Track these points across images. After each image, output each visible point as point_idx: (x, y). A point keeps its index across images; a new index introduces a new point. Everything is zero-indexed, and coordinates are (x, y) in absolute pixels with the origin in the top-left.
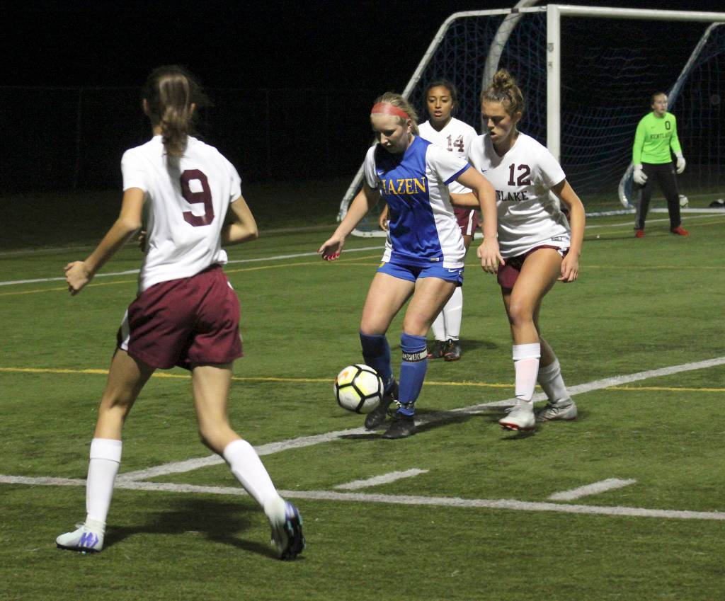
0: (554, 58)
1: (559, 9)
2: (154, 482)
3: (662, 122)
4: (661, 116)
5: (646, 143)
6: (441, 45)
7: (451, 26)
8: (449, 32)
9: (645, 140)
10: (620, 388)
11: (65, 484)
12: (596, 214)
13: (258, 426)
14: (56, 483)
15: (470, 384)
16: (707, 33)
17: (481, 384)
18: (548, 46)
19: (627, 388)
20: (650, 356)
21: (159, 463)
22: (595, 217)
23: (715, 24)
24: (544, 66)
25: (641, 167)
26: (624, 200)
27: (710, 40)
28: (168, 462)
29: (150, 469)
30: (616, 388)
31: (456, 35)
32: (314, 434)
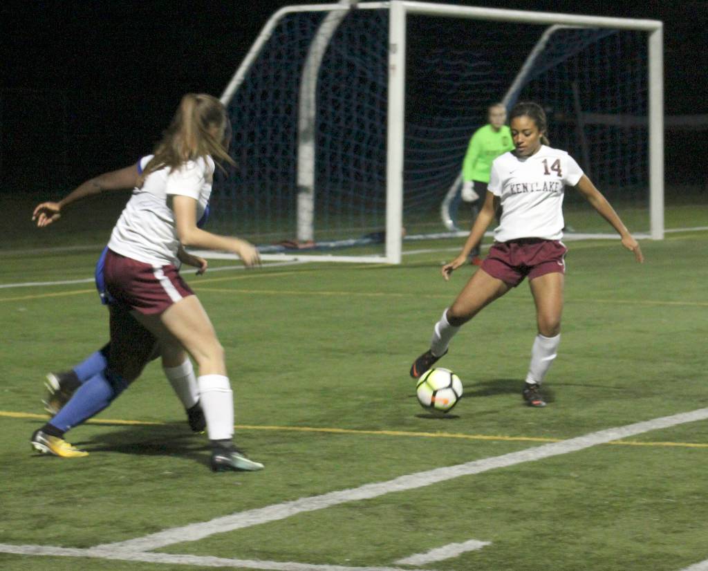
0: (397, 60)
1: (404, 6)
2: (170, 553)
3: (499, 136)
4: (497, 130)
5: (480, 160)
6: (268, 43)
7: (280, 21)
8: (278, 29)
9: (480, 156)
10: (626, 443)
11: (62, 555)
12: (421, 237)
13: (239, 484)
14: (50, 553)
15: (446, 435)
16: (545, 37)
17: (460, 436)
18: (391, 47)
19: (634, 443)
20: (628, 404)
21: (155, 529)
22: (419, 240)
23: (555, 27)
24: (385, 69)
25: (471, 184)
26: (449, 222)
27: (548, 45)
28: (167, 528)
29: (151, 536)
30: (621, 443)
31: (286, 33)
32: (315, 494)
